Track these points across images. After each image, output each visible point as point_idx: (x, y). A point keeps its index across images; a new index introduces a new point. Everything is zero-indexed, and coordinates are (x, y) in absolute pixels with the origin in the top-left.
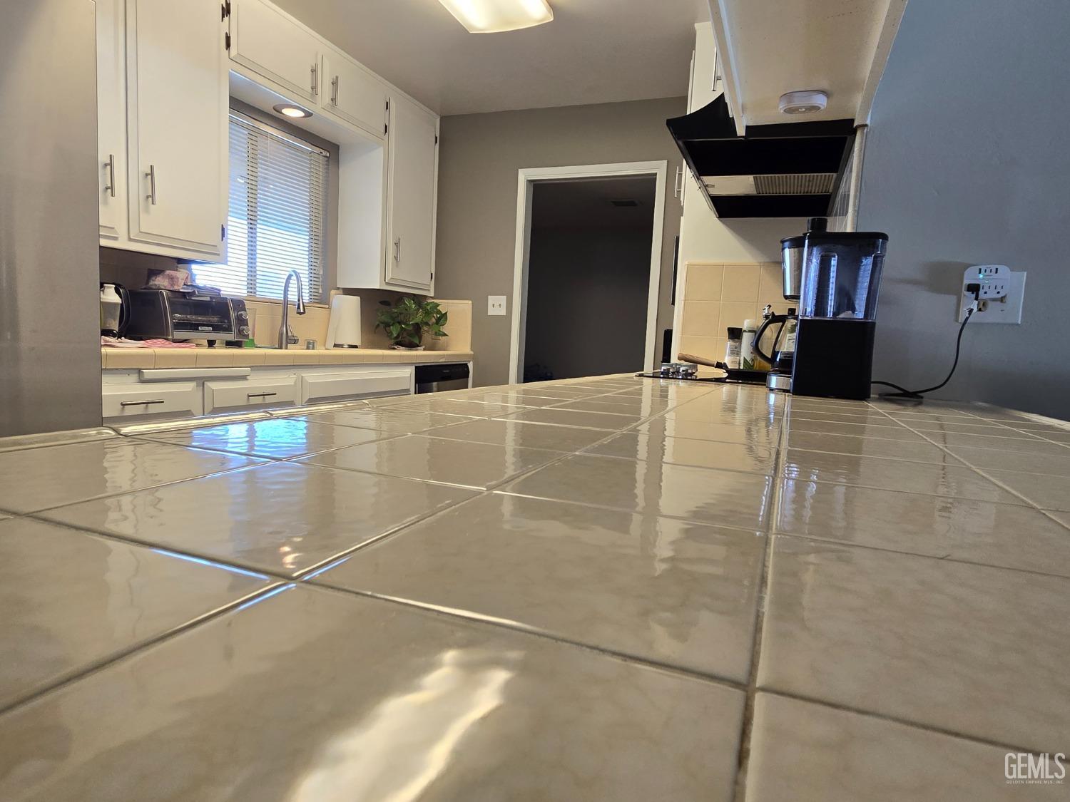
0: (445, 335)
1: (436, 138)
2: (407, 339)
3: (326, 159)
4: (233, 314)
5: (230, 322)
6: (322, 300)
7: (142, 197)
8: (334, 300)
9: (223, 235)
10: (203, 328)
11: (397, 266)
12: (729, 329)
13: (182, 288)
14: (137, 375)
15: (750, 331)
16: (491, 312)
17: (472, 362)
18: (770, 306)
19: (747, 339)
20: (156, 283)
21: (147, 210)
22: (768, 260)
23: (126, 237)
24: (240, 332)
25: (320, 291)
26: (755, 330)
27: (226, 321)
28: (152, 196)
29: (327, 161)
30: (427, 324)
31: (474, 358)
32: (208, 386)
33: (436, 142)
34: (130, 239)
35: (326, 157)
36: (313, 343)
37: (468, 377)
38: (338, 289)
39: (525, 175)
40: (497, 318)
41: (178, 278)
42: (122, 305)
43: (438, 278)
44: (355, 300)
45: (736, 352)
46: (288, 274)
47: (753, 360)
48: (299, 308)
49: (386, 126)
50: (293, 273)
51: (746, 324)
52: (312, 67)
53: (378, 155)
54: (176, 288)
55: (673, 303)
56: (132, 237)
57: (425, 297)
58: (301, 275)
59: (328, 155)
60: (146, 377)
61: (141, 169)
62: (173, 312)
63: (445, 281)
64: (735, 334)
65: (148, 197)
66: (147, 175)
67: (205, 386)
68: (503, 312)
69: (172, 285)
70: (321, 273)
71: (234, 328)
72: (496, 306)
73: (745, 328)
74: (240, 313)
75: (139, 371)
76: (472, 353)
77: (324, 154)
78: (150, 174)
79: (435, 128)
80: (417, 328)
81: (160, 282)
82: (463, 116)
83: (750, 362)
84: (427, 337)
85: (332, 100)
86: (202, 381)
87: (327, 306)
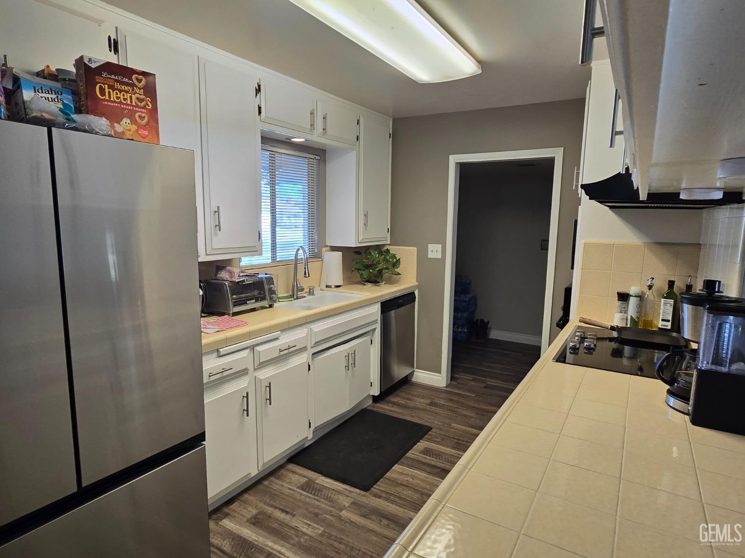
0: (399, 274)
1: (390, 134)
2: (373, 279)
3: (318, 161)
4: (266, 287)
5: (265, 293)
6: (316, 256)
7: (213, 226)
8: (325, 257)
9: (259, 238)
10: (250, 302)
11: (366, 229)
12: (618, 293)
13: (238, 279)
14: (216, 353)
15: (635, 296)
16: (430, 255)
17: (417, 290)
18: (653, 279)
19: (633, 301)
20: (221, 276)
21: (216, 234)
22: (649, 241)
23: (205, 254)
24: (271, 299)
25: (316, 251)
26: (640, 295)
27: (262, 292)
28: (219, 225)
29: (319, 162)
30: (387, 268)
31: (418, 287)
32: (256, 350)
33: (390, 137)
34: (207, 255)
35: (318, 159)
36: (313, 289)
37: (415, 301)
38: (327, 246)
39: (454, 160)
40: (435, 260)
41: (234, 273)
42: (203, 295)
43: (393, 231)
44: (339, 254)
45: (625, 311)
46: (297, 248)
47: (638, 318)
48: (305, 274)
49: (358, 136)
50: (300, 248)
51: (633, 290)
52: (311, 111)
53: (352, 156)
54: (234, 279)
55: (572, 268)
56: (208, 253)
57: (384, 245)
58: (304, 247)
59: (319, 158)
60: (222, 354)
61: (212, 209)
62: (232, 294)
63: (397, 234)
64: (623, 297)
65: (216, 226)
66: (215, 212)
67: (255, 350)
68: (439, 256)
69: (231, 277)
70: (316, 238)
71: (268, 297)
72: (434, 251)
73: (631, 293)
74: (271, 286)
75: (218, 350)
76: (417, 283)
77: (317, 158)
78: (217, 211)
79: (389, 128)
80: (380, 271)
81: (223, 275)
82: (407, 118)
83: (636, 319)
84: (386, 275)
85: (324, 129)
86: (252, 348)
87: (320, 260)
